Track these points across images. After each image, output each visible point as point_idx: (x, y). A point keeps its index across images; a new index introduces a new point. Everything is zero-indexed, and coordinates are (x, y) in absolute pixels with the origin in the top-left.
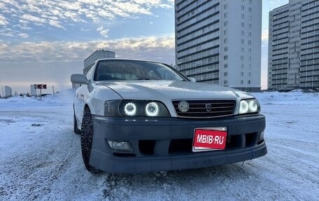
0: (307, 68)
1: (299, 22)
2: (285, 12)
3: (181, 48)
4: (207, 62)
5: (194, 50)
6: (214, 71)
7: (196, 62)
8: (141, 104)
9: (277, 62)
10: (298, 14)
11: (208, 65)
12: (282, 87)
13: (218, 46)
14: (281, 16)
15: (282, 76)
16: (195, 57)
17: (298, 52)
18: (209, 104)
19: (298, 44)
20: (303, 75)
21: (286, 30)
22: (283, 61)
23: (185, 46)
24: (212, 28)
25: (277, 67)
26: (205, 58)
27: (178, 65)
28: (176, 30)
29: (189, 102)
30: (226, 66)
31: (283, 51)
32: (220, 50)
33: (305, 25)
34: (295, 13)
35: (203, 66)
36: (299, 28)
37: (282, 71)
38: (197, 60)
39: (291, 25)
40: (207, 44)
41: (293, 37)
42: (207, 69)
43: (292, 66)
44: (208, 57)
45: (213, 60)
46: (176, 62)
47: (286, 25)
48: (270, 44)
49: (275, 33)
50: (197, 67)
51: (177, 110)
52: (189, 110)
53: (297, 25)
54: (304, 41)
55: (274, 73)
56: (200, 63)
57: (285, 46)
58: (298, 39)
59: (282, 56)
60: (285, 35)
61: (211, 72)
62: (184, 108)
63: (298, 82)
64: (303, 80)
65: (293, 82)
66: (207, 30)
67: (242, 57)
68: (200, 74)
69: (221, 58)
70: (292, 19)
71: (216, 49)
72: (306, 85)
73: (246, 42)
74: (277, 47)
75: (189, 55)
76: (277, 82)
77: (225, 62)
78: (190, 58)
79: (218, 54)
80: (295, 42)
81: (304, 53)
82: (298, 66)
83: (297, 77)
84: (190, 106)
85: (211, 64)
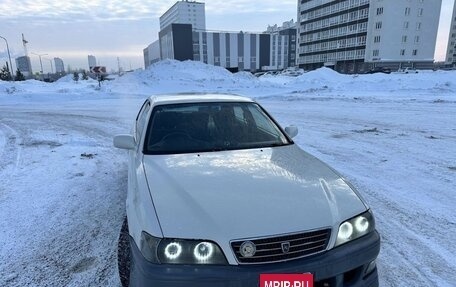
4: (348, 18)
6: (359, 35)
7: (331, 19)
18: (286, 242)
27: (302, 24)
29: (254, 242)
30: (379, 26)
35: (341, 26)
42: (348, 31)
44: (351, 10)
45: (359, 16)
46: (299, 19)
50: (332, 28)
51: (238, 255)
52: (257, 254)
56: (337, 20)
61: (353, 36)
62: (249, 251)
67: (407, 11)
68: (335, 39)
69: (371, 13)
77: (378, 19)
79: (368, 6)
84: (258, 248)
85: (355, 22)
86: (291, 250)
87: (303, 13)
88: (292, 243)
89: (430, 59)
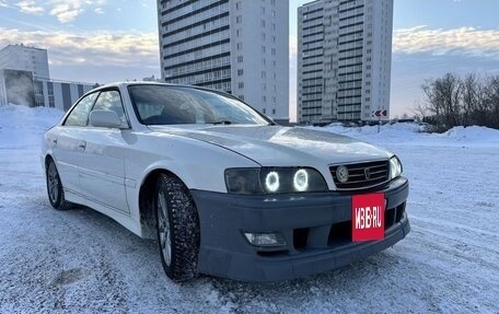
0: (346, 93)
1: (337, 27)
2: (319, 10)
3: (170, 51)
4: (212, 77)
5: (191, 57)
7: (196, 77)
8: (287, 172)
9: (309, 83)
10: (335, 16)
11: (215, 82)
12: (316, 120)
13: (228, 54)
14: (313, 15)
15: (316, 104)
16: (193, 69)
17: (336, 70)
18: (367, 168)
19: (335, 59)
20: (341, 102)
21: (320, 37)
22: (316, 82)
23: (177, 49)
24: (219, 24)
25: (309, 90)
26: (209, 71)
27: (167, 79)
28: (160, 21)
29: (348, 166)
30: (241, 86)
31: (316, 67)
32: (231, 60)
33: (343, 32)
34: (330, 13)
36: (337, 35)
37: (315, 97)
38: (197, 73)
39: (327, 30)
40: (212, 49)
41: (329, 48)
43: (328, 90)
44: (214, 70)
45: (222, 75)
46: (163, 75)
47: (320, 29)
48: (299, 56)
49: (306, 40)
51: (336, 180)
52: (350, 179)
53: (334, 30)
54: (343, 55)
55: (304, 98)
56: (202, 78)
57: (319, 59)
58: (335, 51)
59: (315, 75)
60: (318, 44)
62: (344, 177)
63: (335, 112)
64: (341, 109)
65: (329, 112)
66: (210, 26)
67: (263, 74)
69: (233, 73)
70: (328, 21)
71: (225, 58)
72: (346, 116)
73: (269, 51)
74: (309, 61)
75: (184, 64)
76: (309, 112)
77: (239, 79)
78: (186, 70)
79: (229, 67)
80: (332, 55)
81: (342, 71)
82: (335, 89)
83: (335, 104)
84: (350, 173)
85: (219, 82)
86: (372, 176)
87: (166, 69)
88: (372, 170)
89: (286, 118)
